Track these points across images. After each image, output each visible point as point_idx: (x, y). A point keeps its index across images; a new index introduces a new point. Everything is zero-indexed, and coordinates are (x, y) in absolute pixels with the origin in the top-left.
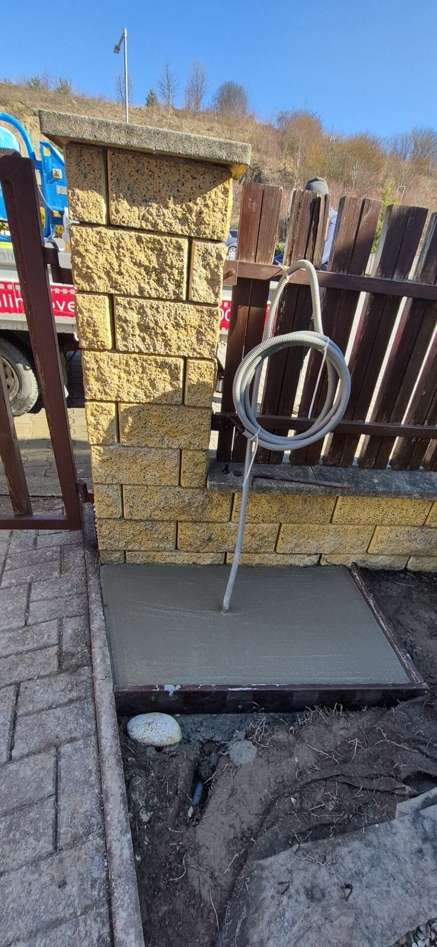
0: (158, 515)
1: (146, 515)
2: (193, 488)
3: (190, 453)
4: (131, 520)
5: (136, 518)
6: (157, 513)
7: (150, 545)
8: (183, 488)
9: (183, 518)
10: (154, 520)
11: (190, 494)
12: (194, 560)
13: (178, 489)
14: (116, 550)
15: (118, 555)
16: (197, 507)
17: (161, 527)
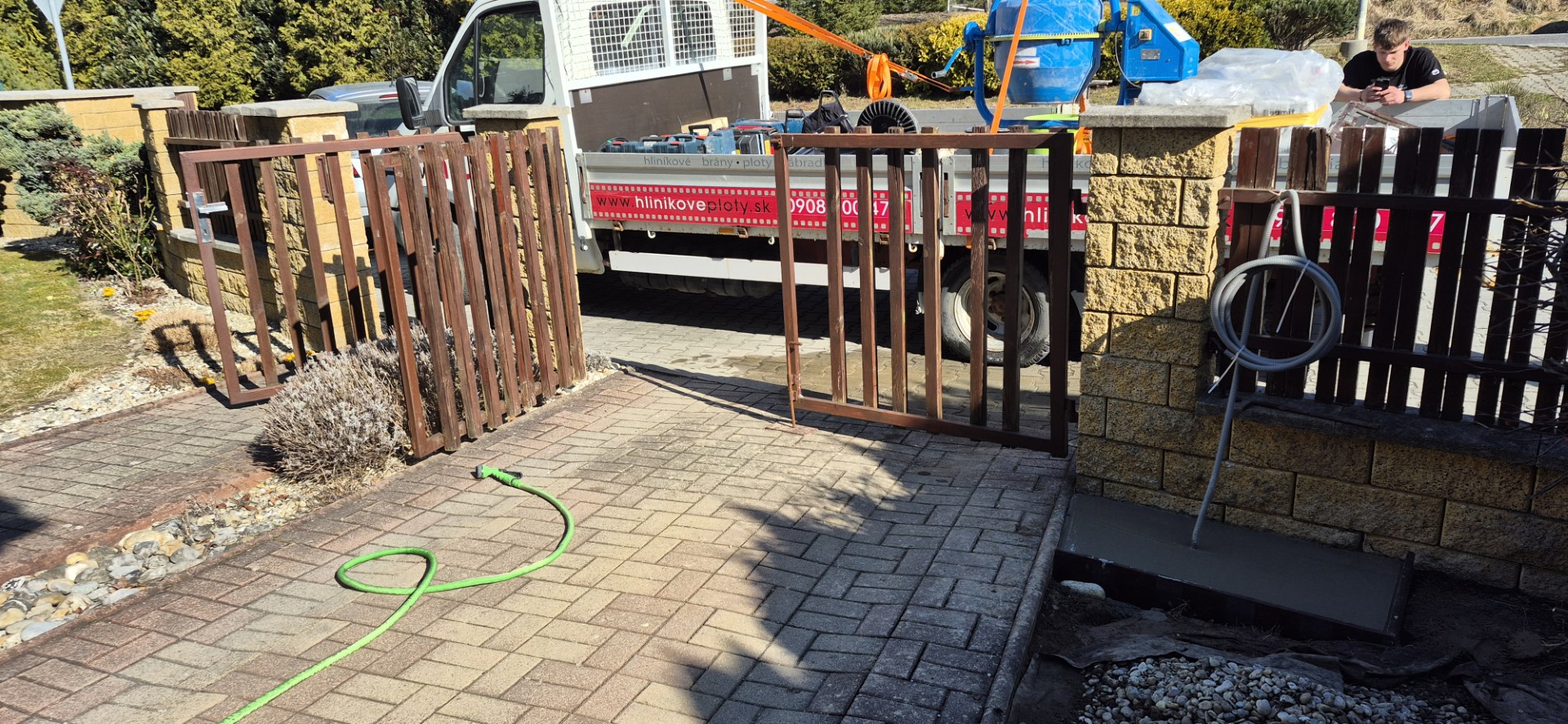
0: (1141, 438)
1: (1129, 436)
2: (1182, 410)
3: (1179, 369)
4: (1112, 440)
5: (1119, 439)
6: (1141, 435)
7: (1130, 476)
8: (1171, 408)
9: (1168, 445)
10: (1136, 445)
11: (1177, 417)
12: (1182, 506)
13: (1166, 410)
14: (1093, 477)
15: (1094, 483)
16: (1185, 433)
17: (1144, 454)
